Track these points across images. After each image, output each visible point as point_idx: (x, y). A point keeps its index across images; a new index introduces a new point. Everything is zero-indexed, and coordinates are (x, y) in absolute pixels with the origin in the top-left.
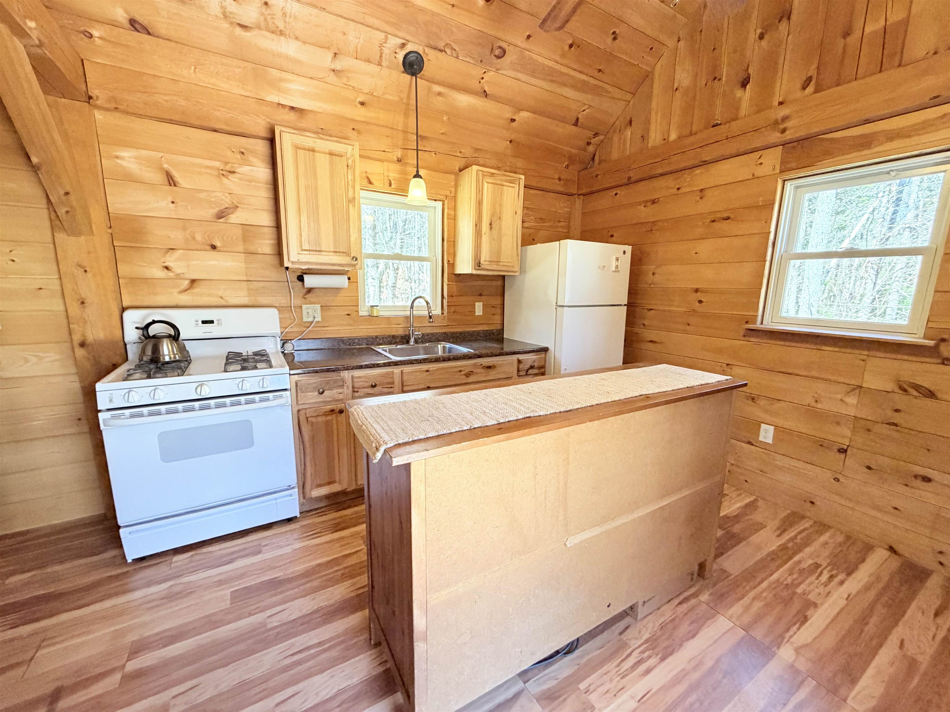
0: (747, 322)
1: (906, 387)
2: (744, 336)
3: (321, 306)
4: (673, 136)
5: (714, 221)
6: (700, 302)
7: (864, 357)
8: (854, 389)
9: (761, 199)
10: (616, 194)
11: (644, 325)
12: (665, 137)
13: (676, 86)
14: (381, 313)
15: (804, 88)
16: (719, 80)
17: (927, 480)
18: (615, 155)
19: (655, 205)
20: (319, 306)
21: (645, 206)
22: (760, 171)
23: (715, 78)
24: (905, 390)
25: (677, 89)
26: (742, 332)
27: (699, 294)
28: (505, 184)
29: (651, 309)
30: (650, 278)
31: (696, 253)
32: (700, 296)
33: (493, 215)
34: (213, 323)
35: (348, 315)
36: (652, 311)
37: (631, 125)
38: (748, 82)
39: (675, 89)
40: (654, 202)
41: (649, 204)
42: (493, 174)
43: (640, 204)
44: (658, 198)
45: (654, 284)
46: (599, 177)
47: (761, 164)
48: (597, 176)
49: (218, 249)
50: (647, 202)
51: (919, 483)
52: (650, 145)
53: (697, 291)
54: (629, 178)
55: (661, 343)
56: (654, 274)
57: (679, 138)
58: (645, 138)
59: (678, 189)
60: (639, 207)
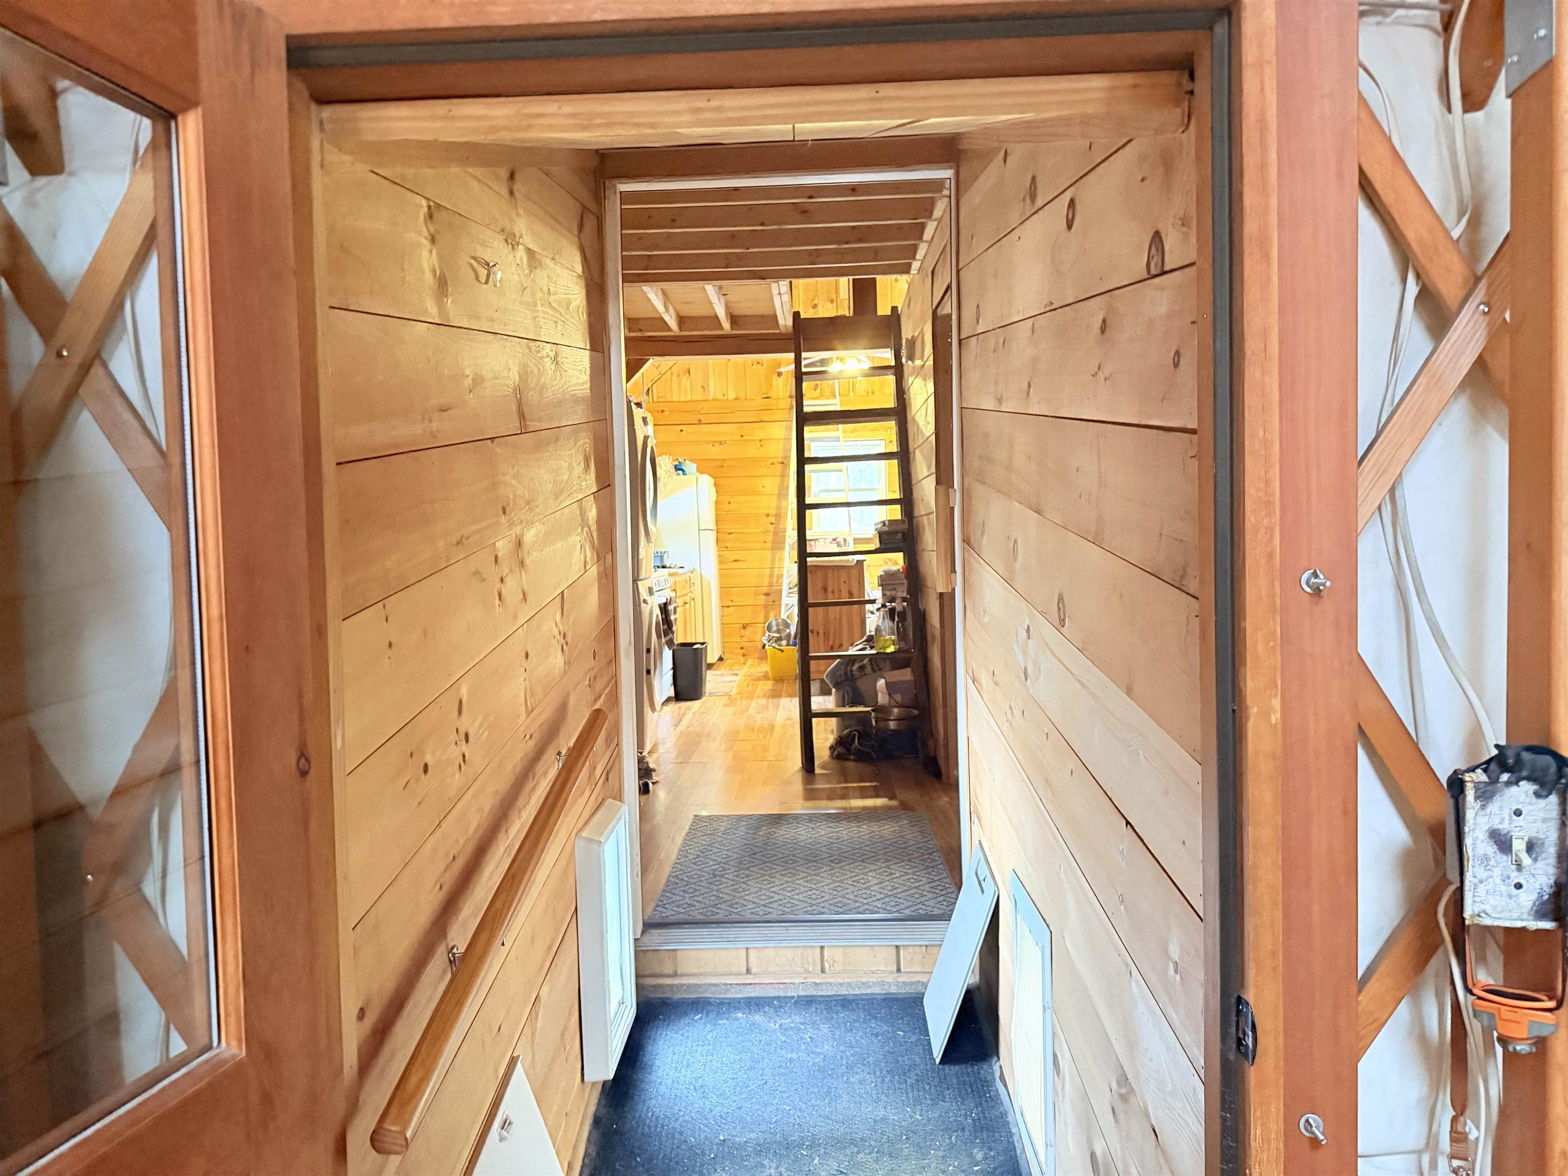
4: (731, 396)
5: (773, 464)
6: (772, 524)
10: (682, 431)
11: (727, 547)
12: (724, 394)
16: (762, 365)
19: (722, 446)
21: (713, 446)
23: (758, 363)
27: (770, 518)
30: (727, 506)
31: (763, 487)
37: (689, 374)
38: (782, 374)
40: (721, 443)
41: (717, 444)
43: (708, 442)
44: (723, 441)
45: (730, 512)
46: (666, 413)
48: (663, 411)
50: (715, 442)
52: (711, 397)
53: (768, 515)
54: (700, 421)
55: (745, 561)
56: (729, 503)
57: (736, 399)
58: (706, 390)
59: (742, 436)
60: (707, 446)
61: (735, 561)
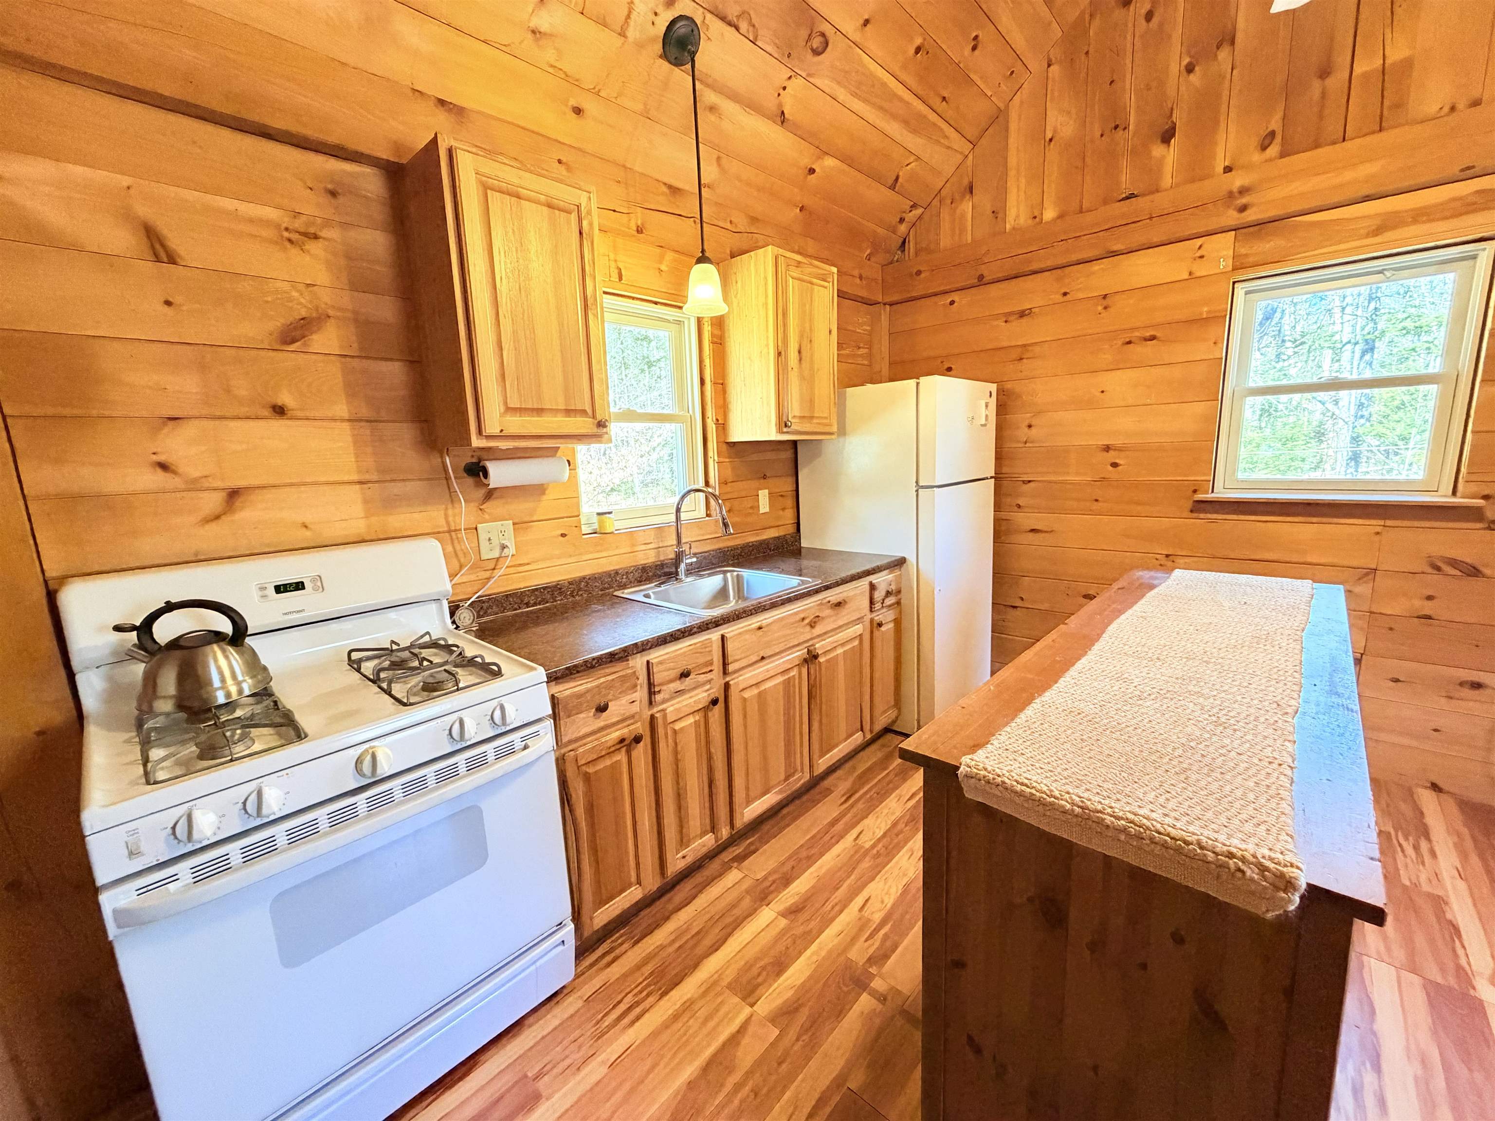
0: (1195, 491)
1: (1440, 564)
2: (1192, 511)
3: (514, 524)
4: (1049, 214)
5: (1129, 343)
6: (1115, 465)
7: (1379, 529)
8: (1367, 574)
9: (1205, 309)
10: (952, 303)
11: (1019, 506)
12: (1036, 214)
13: (1049, 135)
14: (619, 525)
15: (1264, 148)
16: (1125, 129)
17: (1477, 686)
18: (945, 241)
19: (1024, 320)
20: (511, 522)
21: (1006, 322)
22: (1201, 270)
23: (1116, 127)
24: (1438, 569)
25: (1051, 140)
26: (1189, 505)
27: (1112, 453)
28: (815, 281)
29: (1029, 481)
30: (1023, 433)
31: (1103, 392)
32: (1112, 456)
33: (801, 336)
34: (303, 588)
35: (563, 535)
36: (1031, 484)
37: (971, 192)
38: (1173, 135)
39: (1047, 139)
40: (1022, 314)
41: (1013, 318)
42: (799, 262)
43: (996, 317)
44: (1030, 309)
45: (1032, 442)
46: (923, 275)
47: (1202, 257)
48: (919, 273)
49: (290, 413)
50: (1009, 314)
51: (1467, 692)
52: (1008, 226)
53: (1107, 448)
54: (981, 277)
55: (1051, 531)
56: (1030, 426)
57: (1061, 216)
58: (1000, 216)
59: (1065, 294)
60: (995, 323)
61: (1033, 530)
